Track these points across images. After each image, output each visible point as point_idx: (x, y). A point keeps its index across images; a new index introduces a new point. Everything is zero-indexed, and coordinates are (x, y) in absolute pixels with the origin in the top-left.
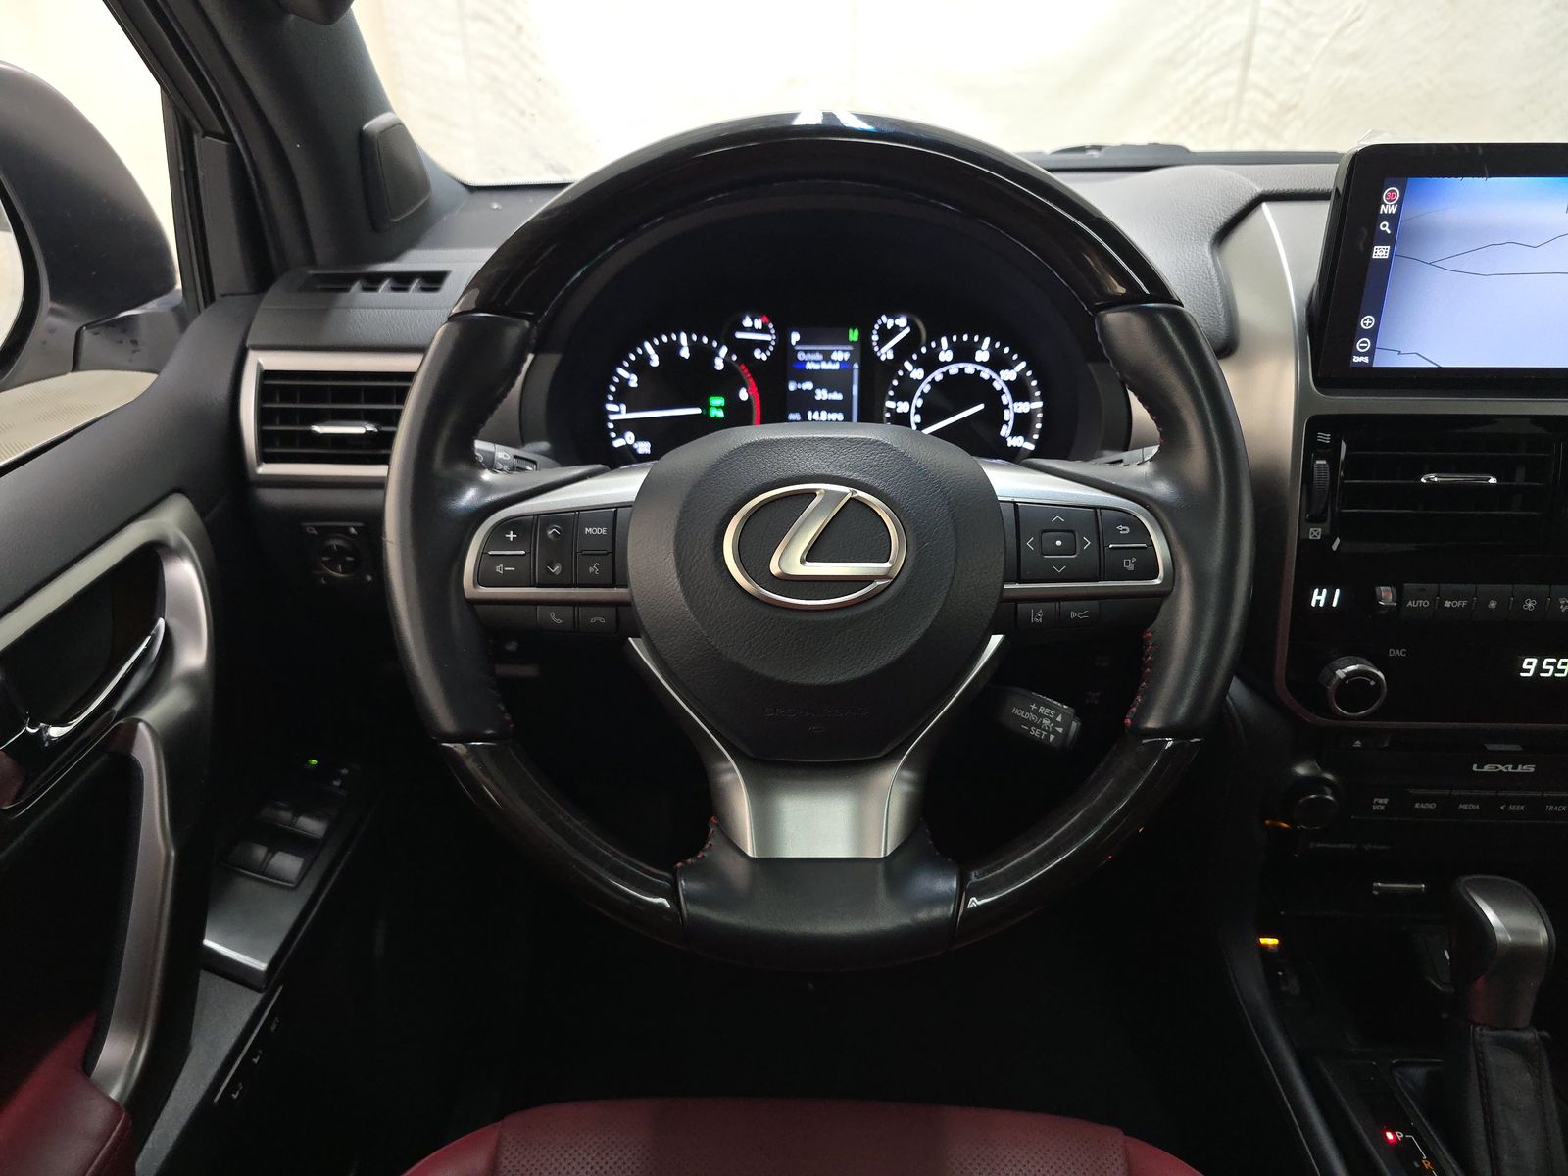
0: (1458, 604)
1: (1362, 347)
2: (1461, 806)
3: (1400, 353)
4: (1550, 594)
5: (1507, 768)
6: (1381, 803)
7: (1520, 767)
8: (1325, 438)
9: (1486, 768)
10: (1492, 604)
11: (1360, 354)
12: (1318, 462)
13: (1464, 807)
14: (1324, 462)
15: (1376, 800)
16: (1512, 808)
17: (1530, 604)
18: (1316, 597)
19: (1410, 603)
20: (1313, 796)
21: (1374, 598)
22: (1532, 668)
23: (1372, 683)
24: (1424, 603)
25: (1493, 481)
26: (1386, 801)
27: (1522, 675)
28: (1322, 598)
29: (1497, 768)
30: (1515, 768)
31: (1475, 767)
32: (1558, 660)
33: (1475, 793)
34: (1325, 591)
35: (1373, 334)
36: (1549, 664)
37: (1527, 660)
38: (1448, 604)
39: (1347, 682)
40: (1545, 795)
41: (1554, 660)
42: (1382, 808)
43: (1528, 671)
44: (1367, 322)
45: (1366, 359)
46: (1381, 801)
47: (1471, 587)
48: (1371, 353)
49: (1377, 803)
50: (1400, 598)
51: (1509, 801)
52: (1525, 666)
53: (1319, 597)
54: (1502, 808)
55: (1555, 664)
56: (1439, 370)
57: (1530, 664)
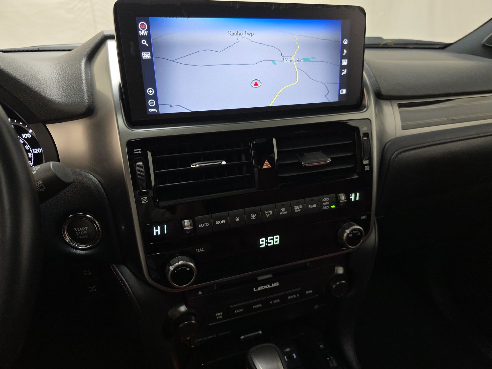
0: (222, 222)
1: (151, 104)
2: (254, 307)
3: (171, 106)
4: (260, 210)
5: (268, 286)
6: (220, 315)
7: (272, 284)
8: (138, 151)
9: (259, 289)
10: (237, 219)
11: (152, 108)
12: (138, 164)
13: (255, 307)
14: (141, 163)
15: (217, 314)
16: (275, 302)
17: (253, 216)
18: (155, 231)
19: (200, 226)
20: (186, 322)
21: (182, 226)
22: (264, 243)
23: (188, 269)
24: (206, 224)
25: (224, 163)
26: (221, 314)
27: (261, 246)
28: (159, 231)
29: (263, 287)
30: (271, 285)
31: (254, 290)
32: (274, 237)
33: (258, 300)
34: (159, 227)
35: (155, 97)
36: (270, 239)
37: (261, 240)
38: (217, 223)
39: (176, 271)
40: (286, 293)
41: (272, 237)
42: (221, 317)
43: (263, 244)
44: (150, 91)
45: (155, 110)
46: (219, 314)
47: (225, 213)
48: (157, 107)
49: (218, 316)
50: (194, 224)
51: (273, 299)
52: (261, 243)
53: (157, 231)
54: (271, 303)
55: (273, 239)
56: (192, 113)
57: (263, 241)
